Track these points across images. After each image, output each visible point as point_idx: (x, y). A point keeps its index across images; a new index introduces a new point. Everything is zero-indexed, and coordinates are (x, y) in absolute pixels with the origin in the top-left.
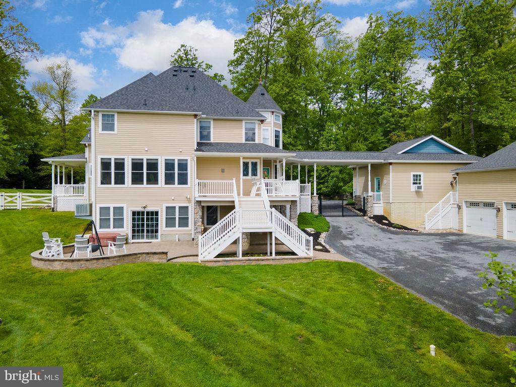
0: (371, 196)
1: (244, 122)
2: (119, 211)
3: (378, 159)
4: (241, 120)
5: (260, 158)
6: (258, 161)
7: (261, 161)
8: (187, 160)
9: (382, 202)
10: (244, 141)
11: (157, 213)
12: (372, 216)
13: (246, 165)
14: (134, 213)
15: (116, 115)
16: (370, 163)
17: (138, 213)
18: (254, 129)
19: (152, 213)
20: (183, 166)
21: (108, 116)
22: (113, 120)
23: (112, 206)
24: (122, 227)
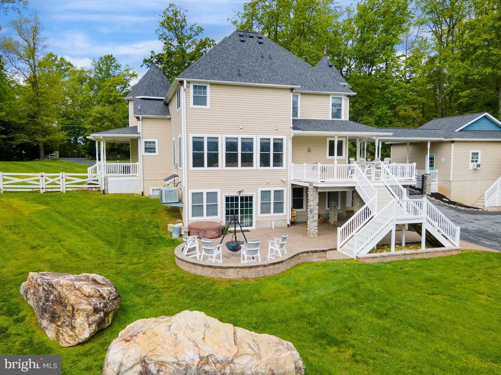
0: (430, 174)
1: (331, 97)
2: (212, 196)
3: (439, 137)
4: (328, 95)
5: (346, 137)
6: (344, 140)
7: (346, 139)
8: (282, 139)
9: (437, 179)
10: (330, 118)
11: (251, 198)
12: (430, 194)
13: (332, 144)
14: (227, 199)
15: (208, 88)
16: (429, 140)
17: (232, 198)
18: (340, 105)
19: (247, 198)
20: (278, 146)
21: (200, 87)
22: (205, 93)
23: (205, 191)
24: (216, 214)
